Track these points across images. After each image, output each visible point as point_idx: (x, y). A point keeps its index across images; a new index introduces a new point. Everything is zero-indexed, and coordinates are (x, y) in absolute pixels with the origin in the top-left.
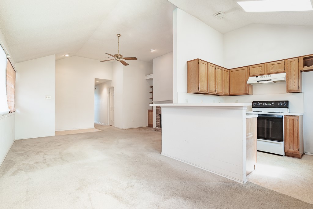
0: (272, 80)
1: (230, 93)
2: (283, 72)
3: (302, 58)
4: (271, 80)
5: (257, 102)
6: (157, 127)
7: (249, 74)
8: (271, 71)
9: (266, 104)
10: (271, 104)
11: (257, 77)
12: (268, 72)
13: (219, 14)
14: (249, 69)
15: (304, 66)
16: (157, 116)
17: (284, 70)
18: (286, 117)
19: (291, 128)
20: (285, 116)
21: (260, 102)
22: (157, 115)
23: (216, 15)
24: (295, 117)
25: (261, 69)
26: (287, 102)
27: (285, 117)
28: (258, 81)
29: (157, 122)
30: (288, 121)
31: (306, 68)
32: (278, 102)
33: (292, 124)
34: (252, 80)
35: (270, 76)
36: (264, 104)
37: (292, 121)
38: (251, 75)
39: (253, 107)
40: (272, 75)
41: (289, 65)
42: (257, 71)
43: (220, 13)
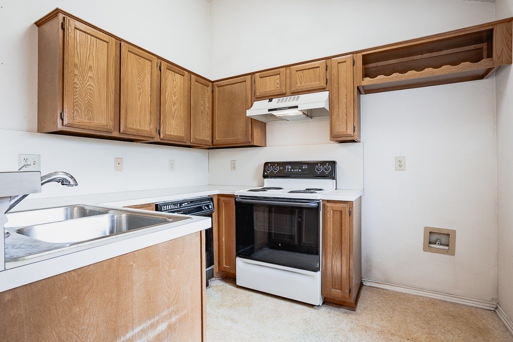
0: (300, 108)
2: (323, 89)
3: (360, 56)
4: (296, 107)
5: (273, 164)
7: (253, 93)
8: (299, 86)
9: (291, 169)
10: (301, 168)
11: (270, 100)
12: (294, 89)
14: (253, 82)
15: (363, 77)
17: (324, 85)
18: (328, 204)
19: (336, 234)
20: (324, 203)
21: (279, 164)
24: (344, 205)
25: (278, 81)
26: (333, 164)
27: (324, 205)
28: (270, 110)
30: (330, 215)
31: (368, 81)
32: (316, 163)
33: (339, 224)
34: (259, 109)
35: (297, 99)
36: (288, 169)
37: (338, 215)
38: (258, 95)
39: (265, 177)
40: (302, 97)
41: (334, 72)
42: (271, 85)
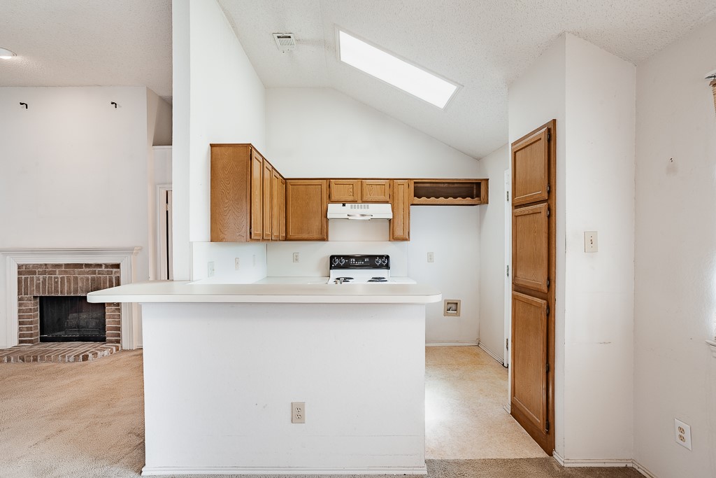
0: (374, 216)
1: (288, 236)
2: (387, 202)
3: (413, 182)
4: (372, 216)
5: (339, 257)
6: (21, 342)
7: (328, 195)
10: (364, 262)
11: (344, 205)
12: (364, 199)
13: (286, 37)
14: (328, 186)
15: (414, 197)
16: (20, 305)
17: (388, 199)
21: (345, 257)
22: (19, 300)
23: (279, 37)
25: (351, 190)
26: (388, 257)
28: (348, 215)
29: (20, 323)
31: (417, 200)
32: (375, 257)
34: (334, 210)
36: (353, 262)
38: (333, 198)
39: (331, 268)
40: (371, 205)
41: (395, 190)
42: (343, 192)
43: (290, 37)
